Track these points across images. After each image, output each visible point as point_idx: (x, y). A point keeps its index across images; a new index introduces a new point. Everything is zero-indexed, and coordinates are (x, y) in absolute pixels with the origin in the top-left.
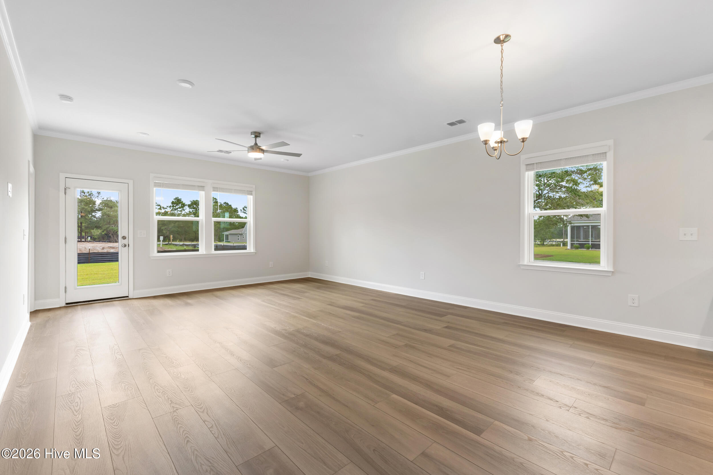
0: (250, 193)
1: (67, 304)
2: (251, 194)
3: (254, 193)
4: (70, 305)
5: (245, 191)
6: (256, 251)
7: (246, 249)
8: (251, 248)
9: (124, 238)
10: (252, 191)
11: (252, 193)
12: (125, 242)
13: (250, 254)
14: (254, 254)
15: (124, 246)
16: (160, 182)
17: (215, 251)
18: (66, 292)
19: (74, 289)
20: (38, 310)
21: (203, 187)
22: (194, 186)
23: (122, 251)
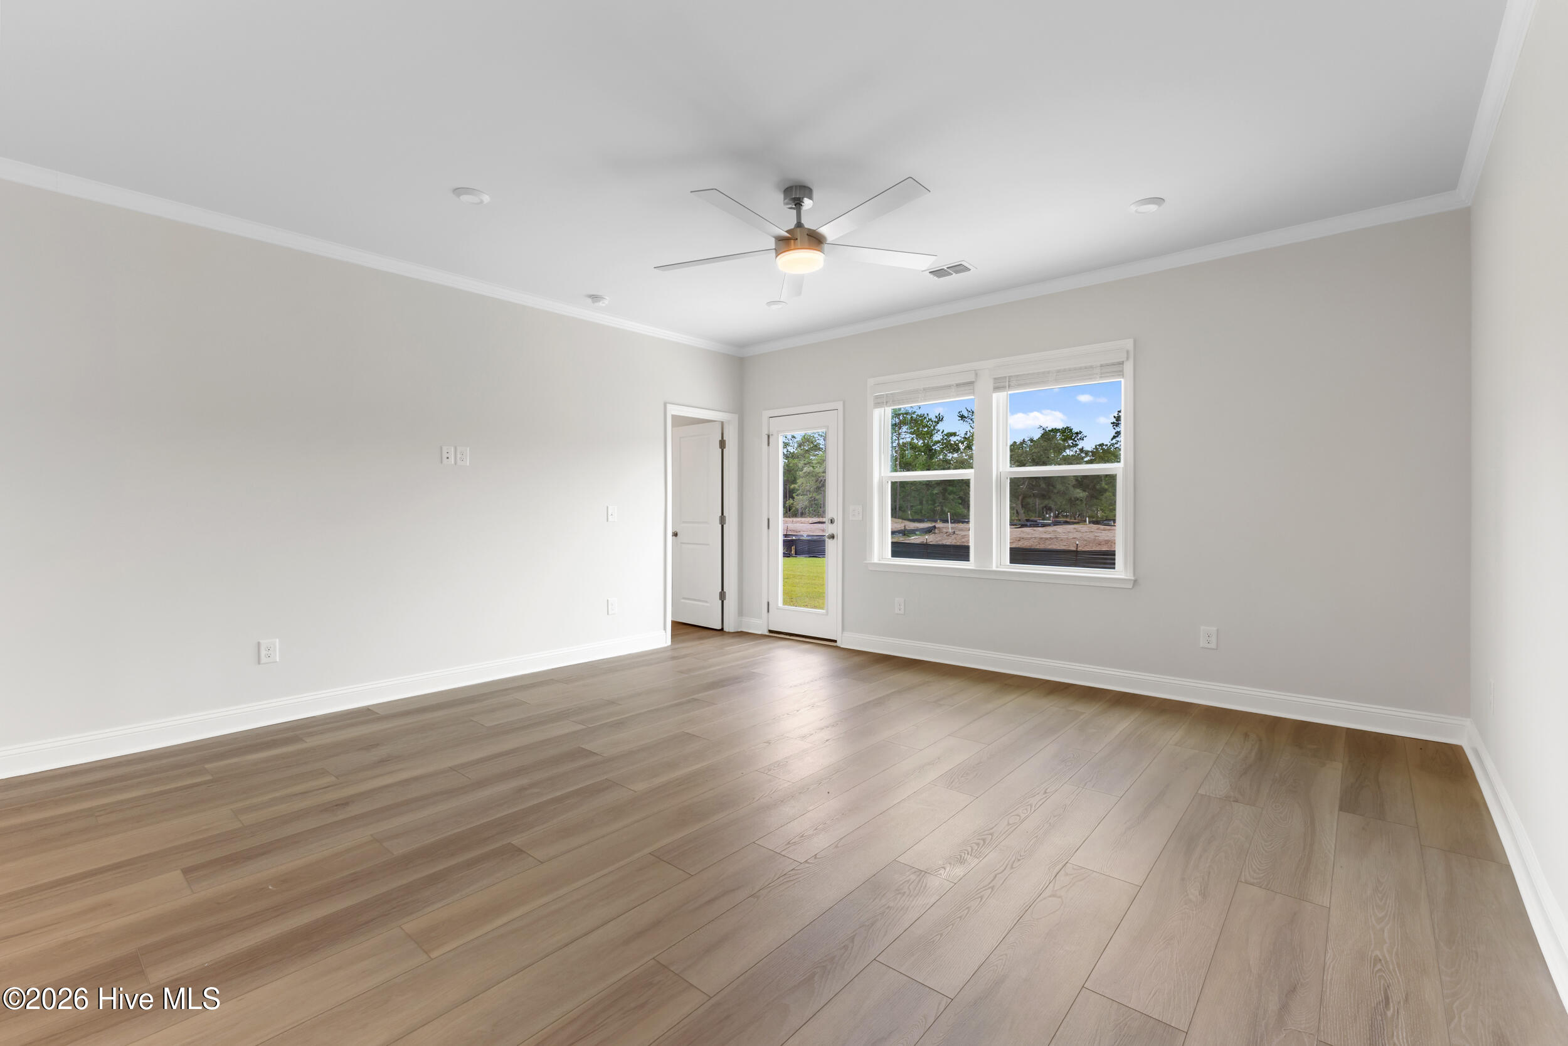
0: (1115, 369)
1: (771, 631)
2: (1121, 373)
4: (776, 635)
5: (1091, 367)
6: (1135, 576)
7: (1113, 566)
8: (1120, 567)
10: (1122, 363)
11: (1122, 370)
12: (833, 528)
13: (1122, 585)
14: (1127, 584)
15: (832, 537)
16: (883, 395)
17: (1011, 563)
18: (768, 611)
19: (778, 608)
20: (741, 632)
21: (971, 383)
22: (949, 386)
23: (830, 545)
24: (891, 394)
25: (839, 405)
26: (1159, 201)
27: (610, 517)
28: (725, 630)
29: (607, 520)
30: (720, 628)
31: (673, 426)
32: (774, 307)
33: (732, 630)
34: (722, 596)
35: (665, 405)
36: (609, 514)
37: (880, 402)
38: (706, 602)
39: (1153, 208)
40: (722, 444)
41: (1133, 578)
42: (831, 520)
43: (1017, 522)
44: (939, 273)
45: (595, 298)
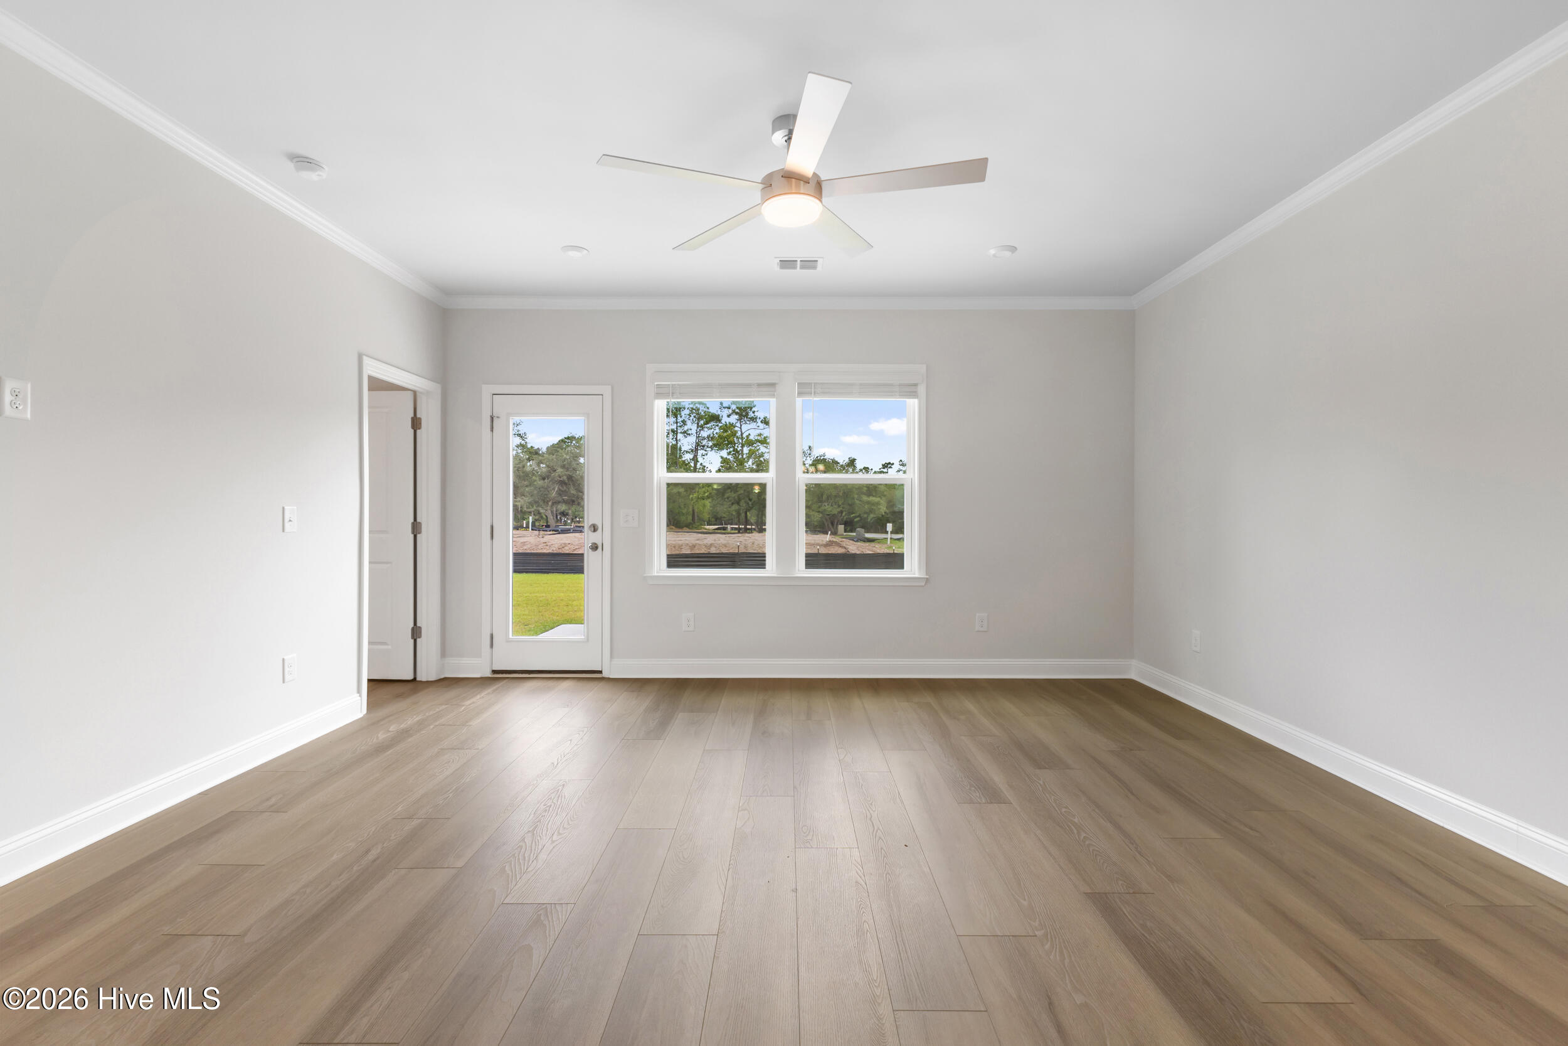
0: (910, 390)
1: (494, 672)
2: (913, 394)
3: (922, 390)
4: (502, 677)
5: (891, 385)
6: (927, 574)
7: (901, 566)
8: (913, 567)
9: (594, 528)
10: (916, 385)
11: (916, 392)
12: (594, 538)
13: (909, 585)
14: (923, 584)
15: (595, 547)
16: (669, 385)
17: (806, 568)
18: (492, 646)
19: (508, 641)
20: (445, 679)
21: (773, 385)
22: (749, 385)
23: (591, 561)
24: (673, 385)
25: (606, 390)
26: (1013, 249)
27: (287, 525)
28: (418, 679)
29: (283, 531)
30: (411, 677)
31: (370, 389)
32: (573, 254)
33: (433, 678)
34: (416, 632)
35: (360, 357)
36: (287, 520)
37: (659, 395)
38: (385, 643)
39: (1008, 254)
40: (416, 423)
41: (924, 576)
42: (594, 527)
43: (813, 527)
44: (786, 264)
45: (303, 161)
